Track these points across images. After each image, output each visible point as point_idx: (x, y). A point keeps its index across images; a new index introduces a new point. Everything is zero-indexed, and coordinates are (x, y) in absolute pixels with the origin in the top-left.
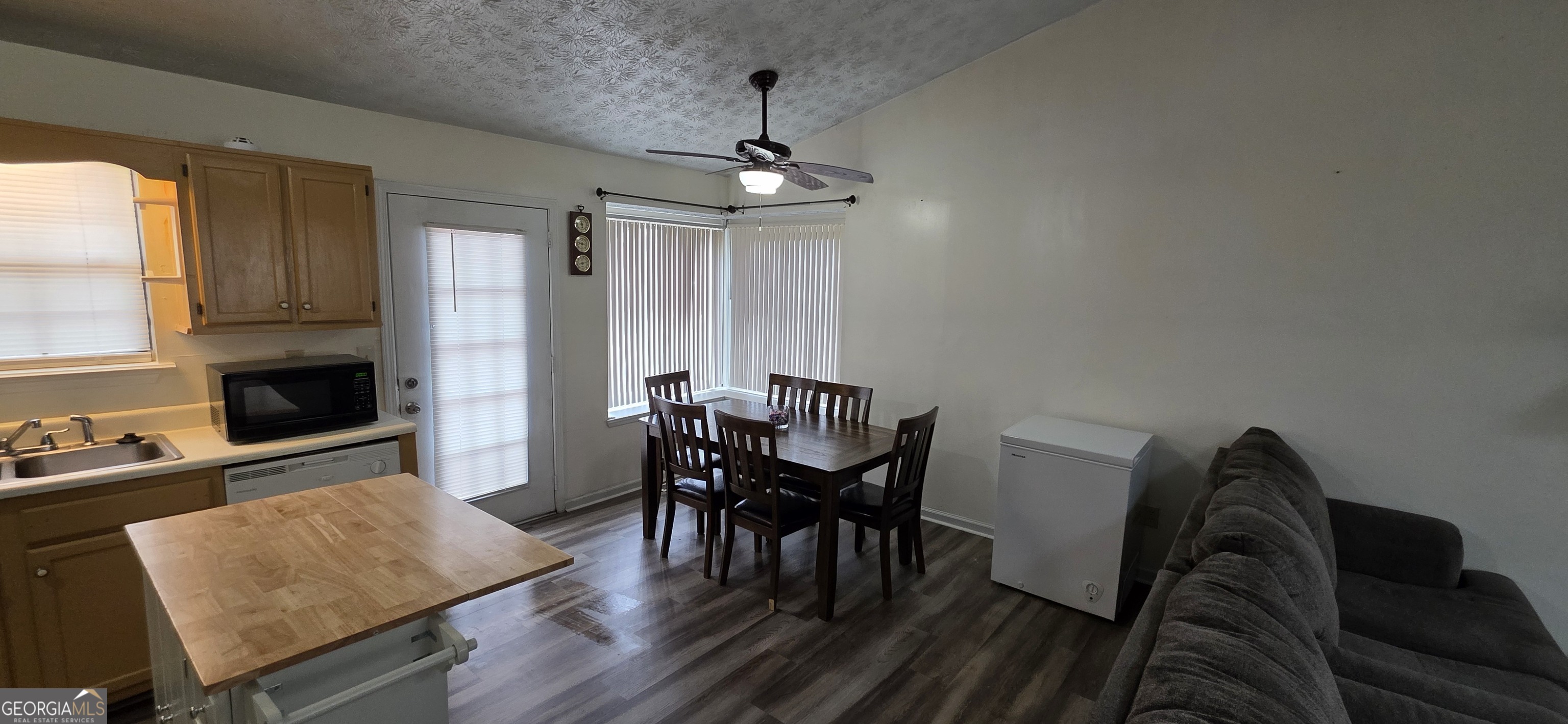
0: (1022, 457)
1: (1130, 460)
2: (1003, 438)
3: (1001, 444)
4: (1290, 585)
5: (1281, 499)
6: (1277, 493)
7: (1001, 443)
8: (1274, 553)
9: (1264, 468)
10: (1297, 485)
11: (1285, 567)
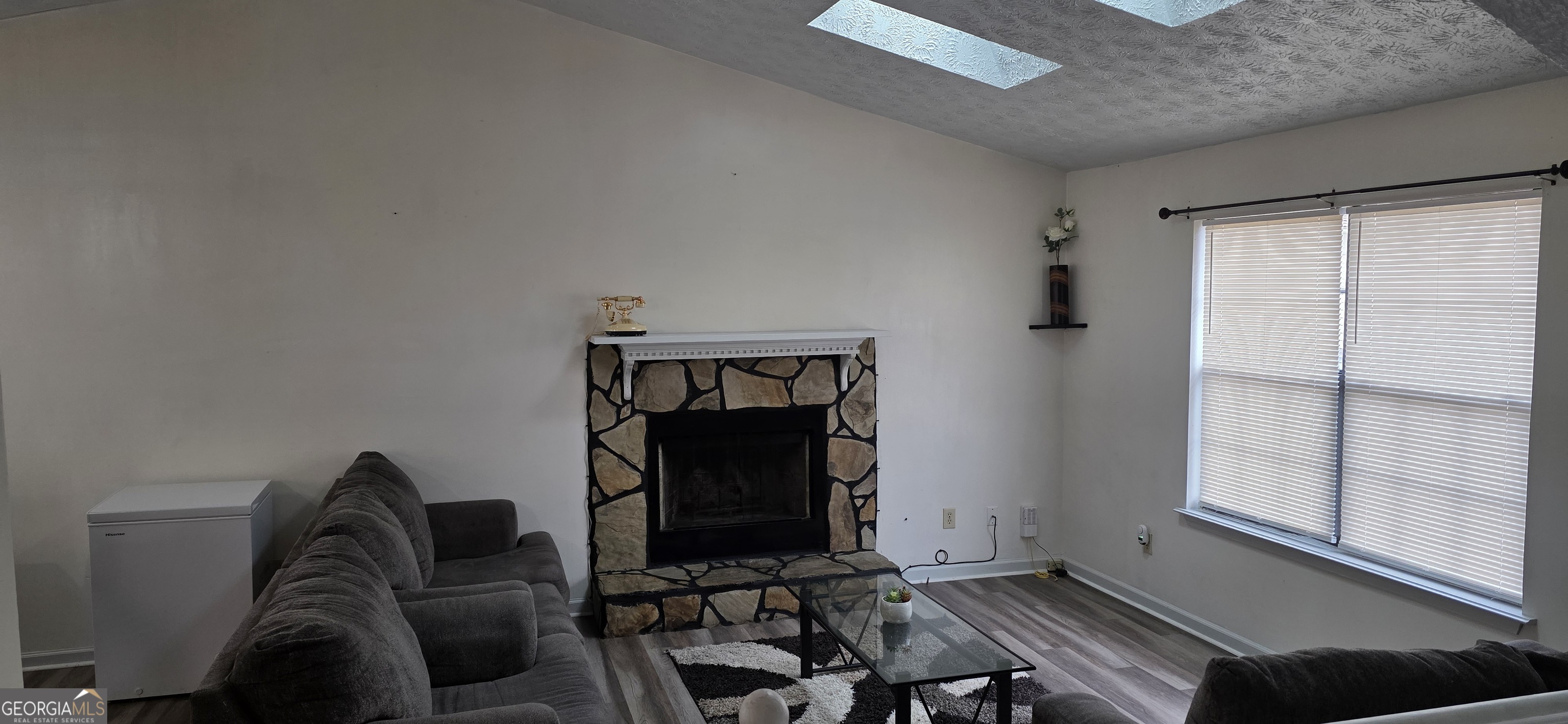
0: (121, 534)
1: (248, 507)
2: (90, 518)
3: (89, 526)
4: (373, 553)
5: (376, 502)
6: (373, 498)
7: (88, 524)
8: (359, 531)
9: (368, 483)
10: (394, 492)
11: (368, 540)
